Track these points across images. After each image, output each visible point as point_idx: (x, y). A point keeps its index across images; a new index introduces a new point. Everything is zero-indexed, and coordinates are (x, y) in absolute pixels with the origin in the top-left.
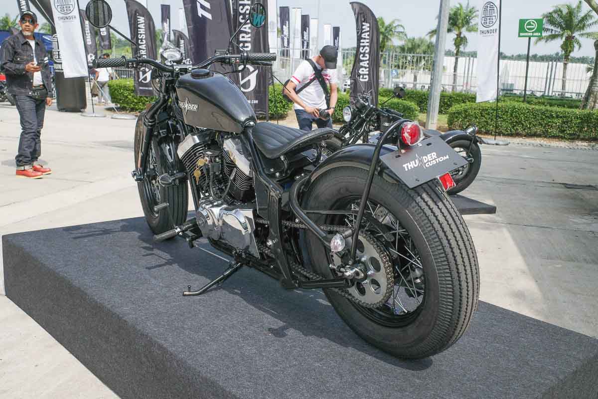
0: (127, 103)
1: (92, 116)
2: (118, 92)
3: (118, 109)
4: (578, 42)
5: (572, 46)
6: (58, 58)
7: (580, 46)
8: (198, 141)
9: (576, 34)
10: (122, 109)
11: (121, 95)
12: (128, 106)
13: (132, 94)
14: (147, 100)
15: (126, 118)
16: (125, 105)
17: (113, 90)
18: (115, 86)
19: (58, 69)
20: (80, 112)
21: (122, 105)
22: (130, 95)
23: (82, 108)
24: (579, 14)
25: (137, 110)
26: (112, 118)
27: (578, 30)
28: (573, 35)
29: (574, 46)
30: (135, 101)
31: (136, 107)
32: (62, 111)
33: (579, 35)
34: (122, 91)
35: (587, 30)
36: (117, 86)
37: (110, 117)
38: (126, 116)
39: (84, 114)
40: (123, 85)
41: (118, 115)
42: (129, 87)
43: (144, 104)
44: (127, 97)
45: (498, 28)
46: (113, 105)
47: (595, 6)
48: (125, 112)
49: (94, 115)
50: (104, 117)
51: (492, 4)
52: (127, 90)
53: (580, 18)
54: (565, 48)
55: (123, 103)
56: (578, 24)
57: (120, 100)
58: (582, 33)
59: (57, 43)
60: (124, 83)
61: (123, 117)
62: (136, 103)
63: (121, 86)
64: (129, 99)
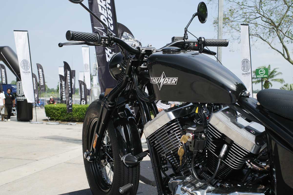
0: (55, 117)
1: (36, 123)
2: (50, 111)
3: (49, 119)
4: (271, 84)
5: (268, 85)
6: (19, 93)
7: (272, 86)
8: (173, 117)
9: (270, 80)
10: (51, 120)
11: (52, 112)
12: (55, 118)
13: (57, 112)
14: (65, 114)
15: (54, 124)
16: (53, 118)
17: (47, 110)
18: (48, 107)
19: (19, 99)
20: (29, 121)
21: (52, 118)
22: (56, 112)
23: (30, 120)
24: (270, 71)
25: (60, 120)
26: (46, 124)
27: (270, 78)
28: (268, 80)
29: (269, 86)
30: (59, 115)
31: (59, 118)
32: (19, 121)
33: (271, 80)
34: (52, 110)
35: (275, 78)
36: (49, 108)
37: (46, 123)
38: (54, 123)
39: (31, 122)
40: (52, 107)
41: (50, 123)
42: (56, 108)
43: (63, 116)
44: (54, 113)
45: (251, 72)
46: (47, 118)
47: (292, 62)
48: (53, 121)
49: (37, 123)
50: (43, 123)
51: (247, 60)
52: (55, 110)
53: (270, 73)
54: (265, 86)
55: (52, 116)
56: (270, 75)
57: (51, 115)
58: (272, 79)
59: (19, 86)
60: (53, 106)
61: (52, 124)
62: (59, 116)
63: (52, 108)
64: (56, 114)
